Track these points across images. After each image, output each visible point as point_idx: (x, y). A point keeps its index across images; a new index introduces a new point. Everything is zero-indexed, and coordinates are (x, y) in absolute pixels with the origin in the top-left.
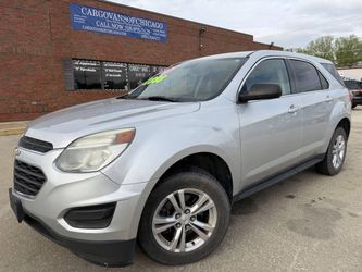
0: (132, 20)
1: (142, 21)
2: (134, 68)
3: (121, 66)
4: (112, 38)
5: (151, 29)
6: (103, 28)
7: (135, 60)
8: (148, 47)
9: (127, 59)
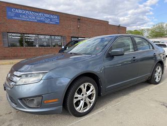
0: (40, 14)
1: (46, 15)
2: (42, 37)
3: (34, 36)
4: (29, 23)
5: (51, 19)
6: (24, 18)
7: (42, 33)
8: (49, 27)
9: (37, 32)
